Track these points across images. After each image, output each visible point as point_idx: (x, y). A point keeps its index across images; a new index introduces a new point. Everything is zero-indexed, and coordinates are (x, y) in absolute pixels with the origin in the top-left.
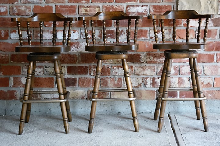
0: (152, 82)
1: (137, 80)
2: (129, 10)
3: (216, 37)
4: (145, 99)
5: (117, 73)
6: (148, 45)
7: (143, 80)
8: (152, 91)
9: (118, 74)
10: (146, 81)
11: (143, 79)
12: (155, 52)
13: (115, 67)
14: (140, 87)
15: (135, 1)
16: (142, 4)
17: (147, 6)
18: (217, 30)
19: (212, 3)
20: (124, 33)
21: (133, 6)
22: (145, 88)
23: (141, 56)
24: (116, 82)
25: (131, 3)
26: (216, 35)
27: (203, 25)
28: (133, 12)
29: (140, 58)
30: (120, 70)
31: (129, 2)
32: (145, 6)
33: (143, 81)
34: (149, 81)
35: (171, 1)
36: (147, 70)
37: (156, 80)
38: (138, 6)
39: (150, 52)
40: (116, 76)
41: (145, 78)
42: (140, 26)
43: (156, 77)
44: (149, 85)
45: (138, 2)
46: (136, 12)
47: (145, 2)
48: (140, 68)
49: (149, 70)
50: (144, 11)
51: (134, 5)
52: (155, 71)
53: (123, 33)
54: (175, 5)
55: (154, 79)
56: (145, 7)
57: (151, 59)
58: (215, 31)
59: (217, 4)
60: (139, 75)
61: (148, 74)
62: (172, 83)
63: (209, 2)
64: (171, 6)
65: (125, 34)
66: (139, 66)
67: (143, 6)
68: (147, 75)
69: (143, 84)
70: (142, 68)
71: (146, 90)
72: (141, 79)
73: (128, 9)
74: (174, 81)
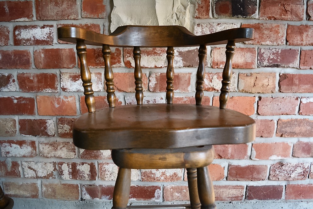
0: (71, 170)
1: (44, 166)
2: (19, 34)
3: (189, 88)
4: (62, 198)
5: (8, 153)
6: (58, 104)
7: (55, 167)
8: (72, 185)
9: (10, 155)
10: (60, 168)
11: (54, 164)
12: (73, 117)
13: (5, 142)
14: (51, 178)
15: (28, 17)
16: (42, 23)
17: (52, 26)
18: (191, 74)
19: (181, 18)
20: (14, 81)
21: (26, 27)
22: (61, 181)
23: (47, 124)
24: (9, 169)
25: (22, 21)
26: (189, 84)
27: (163, 64)
28: (26, 38)
29: (45, 128)
30: (13, 148)
31: (17, 20)
32: (48, 26)
33: (55, 169)
34: (66, 169)
35: (98, 16)
36: (61, 148)
37: (78, 168)
38: (34, 27)
39: (63, 117)
40: (8, 159)
41: (59, 164)
42: (41, 66)
43: (78, 161)
44: (66, 176)
45: (35, 18)
46: (32, 39)
47: (47, 17)
48: (47, 146)
49: (64, 149)
50: (46, 37)
51: (28, 24)
52: (75, 152)
53: (11, 80)
54: (107, 24)
55: (74, 165)
56: (48, 28)
57: (65, 129)
58: (187, 76)
59: (191, 22)
60: (47, 157)
61: (63, 155)
62: (107, 173)
63: (175, 17)
64: (99, 26)
65: (16, 83)
66: (46, 142)
67: (43, 27)
68: (61, 158)
69: (55, 173)
70: (51, 145)
71: (62, 183)
72: (52, 165)
73: (17, 33)
74: (110, 170)
